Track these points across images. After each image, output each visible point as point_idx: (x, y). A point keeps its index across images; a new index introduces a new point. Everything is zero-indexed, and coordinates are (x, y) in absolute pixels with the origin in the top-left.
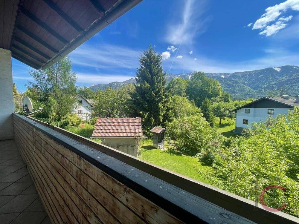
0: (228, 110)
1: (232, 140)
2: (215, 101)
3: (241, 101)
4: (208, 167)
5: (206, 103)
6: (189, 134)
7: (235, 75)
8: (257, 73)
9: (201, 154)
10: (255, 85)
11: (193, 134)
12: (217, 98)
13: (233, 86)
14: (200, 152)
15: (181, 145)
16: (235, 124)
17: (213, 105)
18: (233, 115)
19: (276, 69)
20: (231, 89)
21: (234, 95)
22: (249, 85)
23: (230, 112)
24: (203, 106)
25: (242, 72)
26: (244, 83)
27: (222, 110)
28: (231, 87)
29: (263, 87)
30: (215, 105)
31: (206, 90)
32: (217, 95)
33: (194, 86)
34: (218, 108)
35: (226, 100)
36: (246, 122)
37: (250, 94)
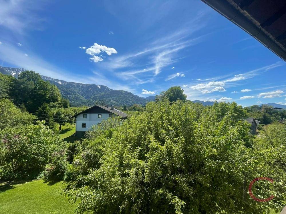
0: (68, 116)
1: (77, 144)
2: (54, 106)
3: (78, 108)
4: (58, 183)
5: (45, 108)
6: (25, 151)
7: (71, 84)
8: (87, 86)
9: (46, 172)
10: (86, 95)
11: (33, 149)
12: (55, 103)
13: (69, 94)
14: (44, 169)
15: (9, 172)
16: (75, 128)
17: (53, 112)
18: (73, 120)
19: (98, 86)
20: (68, 96)
21: (71, 102)
22: (82, 95)
23: (70, 118)
24: (41, 112)
25: (77, 83)
26: (78, 93)
27: (62, 116)
28: (67, 94)
29: (91, 98)
30: (54, 111)
31: (41, 94)
32: (55, 100)
33: (22, 86)
34: (58, 114)
35: (65, 107)
36: (84, 125)
37: (83, 102)
